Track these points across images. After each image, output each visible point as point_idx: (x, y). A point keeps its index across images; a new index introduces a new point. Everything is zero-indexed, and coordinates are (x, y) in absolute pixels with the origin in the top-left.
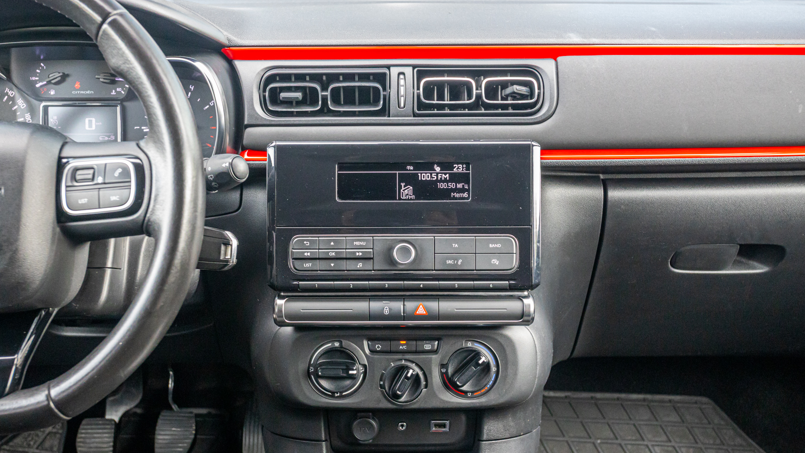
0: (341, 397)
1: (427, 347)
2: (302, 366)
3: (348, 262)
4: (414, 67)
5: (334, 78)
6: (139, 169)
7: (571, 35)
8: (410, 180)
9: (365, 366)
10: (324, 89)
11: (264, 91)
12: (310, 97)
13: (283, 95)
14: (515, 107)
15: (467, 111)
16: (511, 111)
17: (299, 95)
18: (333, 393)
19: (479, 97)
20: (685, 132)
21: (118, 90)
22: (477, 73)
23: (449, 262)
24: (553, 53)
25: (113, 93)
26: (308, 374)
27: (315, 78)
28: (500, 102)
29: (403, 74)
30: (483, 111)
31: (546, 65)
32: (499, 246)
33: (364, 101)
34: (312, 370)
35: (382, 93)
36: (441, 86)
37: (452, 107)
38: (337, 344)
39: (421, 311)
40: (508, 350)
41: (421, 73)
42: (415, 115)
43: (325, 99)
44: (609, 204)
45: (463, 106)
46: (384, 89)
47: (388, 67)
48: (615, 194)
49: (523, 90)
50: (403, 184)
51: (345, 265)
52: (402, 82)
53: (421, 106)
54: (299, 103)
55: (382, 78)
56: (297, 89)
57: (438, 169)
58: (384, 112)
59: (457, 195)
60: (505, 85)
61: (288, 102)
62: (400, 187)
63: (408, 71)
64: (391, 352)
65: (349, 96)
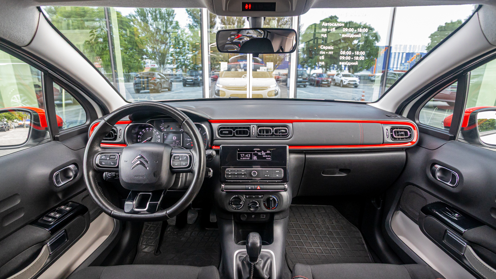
0: (238, 209)
1: (260, 197)
2: (228, 202)
3: (239, 175)
4: (257, 125)
5: (237, 128)
6: (190, 156)
7: (296, 117)
8: (256, 155)
9: (244, 201)
10: (234, 130)
11: (219, 131)
12: (230, 133)
13: (224, 132)
14: (282, 135)
15: (270, 136)
16: (281, 136)
17: (227, 132)
18: (236, 208)
19: (273, 132)
20: (325, 142)
21: (182, 130)
22: (273, 127)
23: (266, 176)
24: (291, 121)
25: (180, 130)
26: (229, 204)
27: (231, 128)
28: (278, 134)
29: (254, 127)
30: (274, 136)
31: (290, 125)
32: (278, 171)
33: (244, 134)
34: (230, 202)
35: (248, 132)
36: (263, 130)
37: (266, 135)
38: (237, 196)
39: (259, 188)
40: (281, 198)
41: (258, 127)
42: (257, 137)
43: (234, 133)
44: (306, 159)
45: (269, 135)
46: (249, 131)
47: (250, 125)
48: (308, 156)
49: (284, 131)
50: (254, 156)
51: (239, 176)
52: (254, 129)
53: (258, 135)
54: (227, 134)
55: (249, 128)
56: (227, 131)
57: (263, 152)
58: (249, 136)
59: (268, 159)
60: (280, 130)
61: (225, 134)
62: (253, 157)
63: (255, 126)
64: (250, 198)
65: (240, 133)
